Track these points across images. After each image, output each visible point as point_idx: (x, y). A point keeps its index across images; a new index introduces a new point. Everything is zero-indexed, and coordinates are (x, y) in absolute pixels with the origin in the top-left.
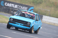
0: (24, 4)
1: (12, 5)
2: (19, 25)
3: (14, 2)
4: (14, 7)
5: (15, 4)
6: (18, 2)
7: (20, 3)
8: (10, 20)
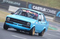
0: (52, 7)
1: (41, 8)
2: (17, 25)
3: (42, 5)
4: (42, 10)
5: (43, 7)
6: (46, 5)
7: (48, 6)
8: (7, 19)
